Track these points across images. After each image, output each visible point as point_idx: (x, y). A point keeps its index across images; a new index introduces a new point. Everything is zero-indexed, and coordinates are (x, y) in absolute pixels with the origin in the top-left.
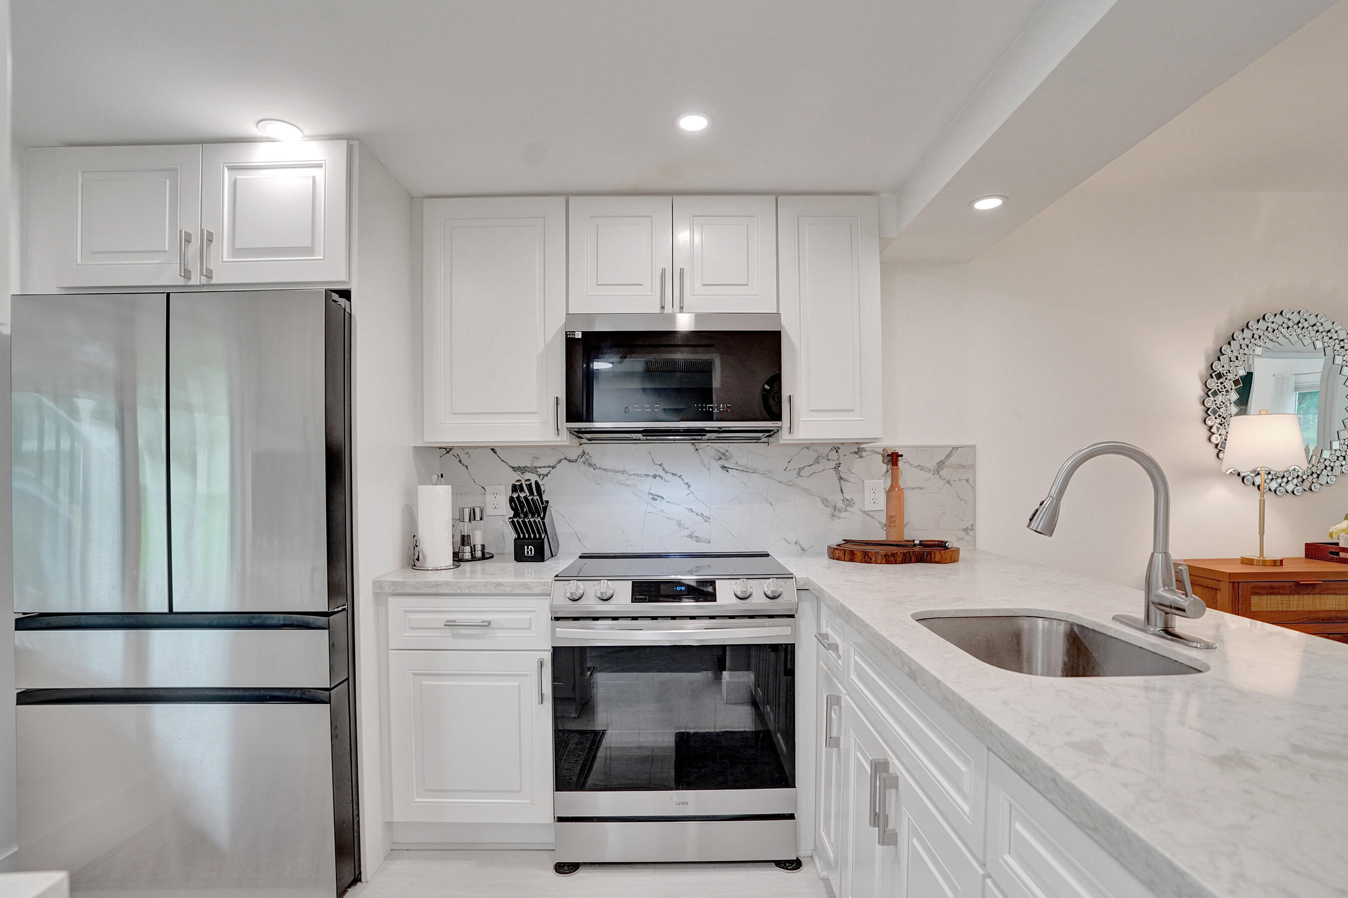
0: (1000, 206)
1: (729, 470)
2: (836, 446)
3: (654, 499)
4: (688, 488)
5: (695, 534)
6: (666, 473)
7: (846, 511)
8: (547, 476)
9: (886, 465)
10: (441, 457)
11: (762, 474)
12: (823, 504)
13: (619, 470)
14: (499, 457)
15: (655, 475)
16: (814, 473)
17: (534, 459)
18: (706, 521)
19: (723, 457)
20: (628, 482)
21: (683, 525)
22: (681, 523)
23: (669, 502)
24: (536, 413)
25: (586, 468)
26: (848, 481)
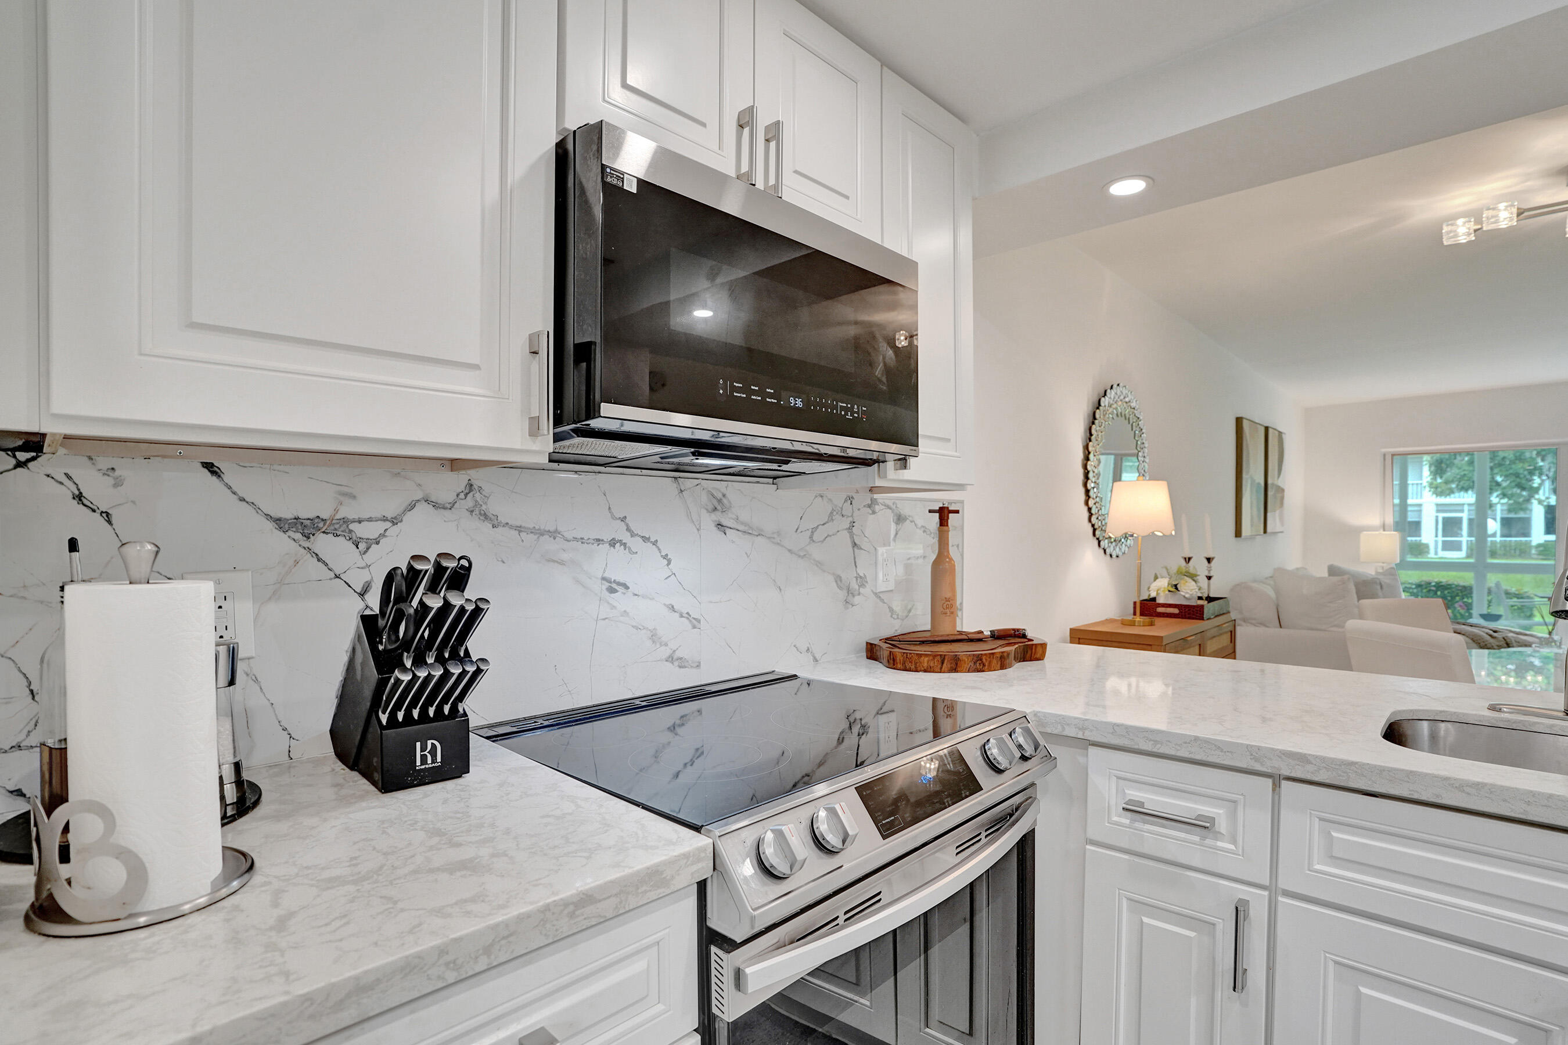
0: (1145, 189)
1: (728, 531)
3: (612, 591)
4: (668, 564)
5: (678, 654)
6: (632, 536)
7: (859, 594)
8: (378, 543)
9: (895, 526)
11: (769, 538)
12: (837, 584)
13: (547, 529)
14: (230, 488)
15: (613, 539)
16: (828, 536)
17: (342, 498)
18: (694, 627)
19: (719, 508)
20: (565, 556)
21: (660, 638)
22: (655, 635)
23: (636, 595)
24: (476, 367)
25: (474, 523)
26: (861, 549)
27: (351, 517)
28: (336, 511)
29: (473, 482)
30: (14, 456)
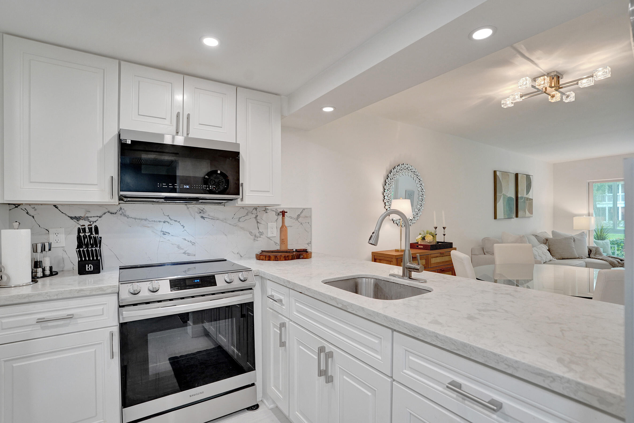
0: (333, 111)
1: (205, 218)
2: (256, 207)
3: (164, 234)
4: (183, 228)
5: (187, 252)
6: (171, 220)
7: (260, 237)
8: (96, 222)
9: (277, 216)
10: (10, 210)
11: (222, 220)
12: (250, 234)
13: (143, 219)
14: (60, 210)
15: (165, 221)
16: (246, 220)
17: (86, 212)
18: (193, 245)
19: (202, 212)
20: (149, 225)
21: (181, 247)
22: (179, 246)
23: (172, 236)
24: (97, 185)
25: (122, 217)
26: (261, 223)
27: (89, 216)
28: (85, 215)
29: (121, 207)
30: (15, 206)
